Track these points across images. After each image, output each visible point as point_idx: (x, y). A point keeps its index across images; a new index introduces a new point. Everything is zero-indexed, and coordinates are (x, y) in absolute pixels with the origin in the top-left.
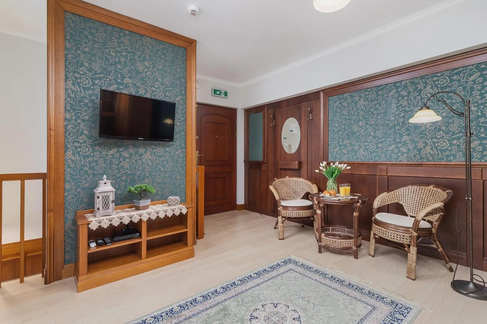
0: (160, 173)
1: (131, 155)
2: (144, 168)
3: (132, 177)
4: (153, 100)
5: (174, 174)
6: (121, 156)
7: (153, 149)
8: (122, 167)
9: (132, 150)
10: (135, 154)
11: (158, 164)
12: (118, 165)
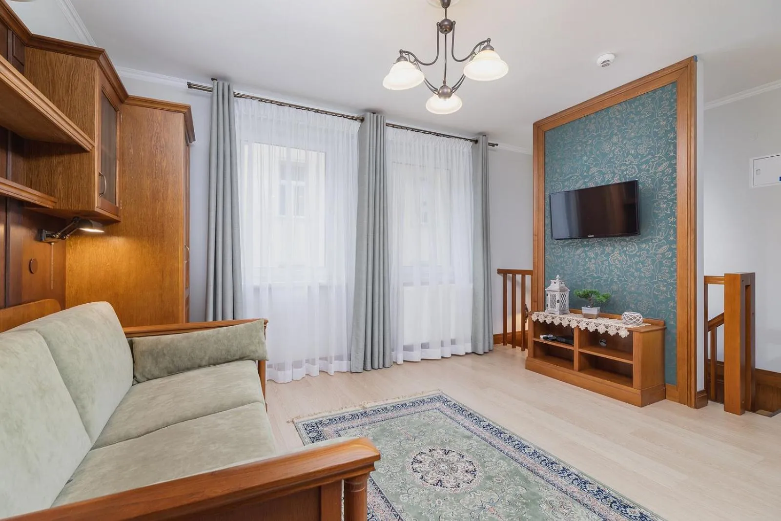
0: (633, 279)
1: (597, 254)
2: (612, 271)
3: (598, 281)
4: (624, 183)
5: (656, 283)
6: (587, 256)
7: (623, 247)
8: (588, 268)
9: (598, 250)
10: (601, 254)
11: (630, 266)
12: (584, 265)
